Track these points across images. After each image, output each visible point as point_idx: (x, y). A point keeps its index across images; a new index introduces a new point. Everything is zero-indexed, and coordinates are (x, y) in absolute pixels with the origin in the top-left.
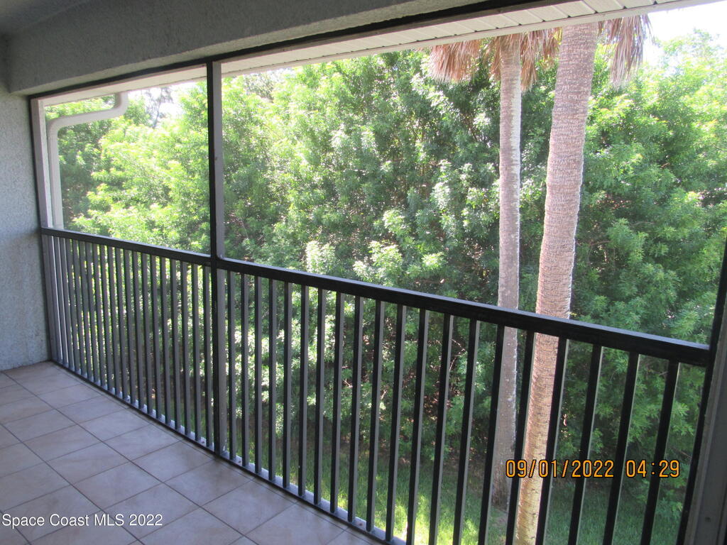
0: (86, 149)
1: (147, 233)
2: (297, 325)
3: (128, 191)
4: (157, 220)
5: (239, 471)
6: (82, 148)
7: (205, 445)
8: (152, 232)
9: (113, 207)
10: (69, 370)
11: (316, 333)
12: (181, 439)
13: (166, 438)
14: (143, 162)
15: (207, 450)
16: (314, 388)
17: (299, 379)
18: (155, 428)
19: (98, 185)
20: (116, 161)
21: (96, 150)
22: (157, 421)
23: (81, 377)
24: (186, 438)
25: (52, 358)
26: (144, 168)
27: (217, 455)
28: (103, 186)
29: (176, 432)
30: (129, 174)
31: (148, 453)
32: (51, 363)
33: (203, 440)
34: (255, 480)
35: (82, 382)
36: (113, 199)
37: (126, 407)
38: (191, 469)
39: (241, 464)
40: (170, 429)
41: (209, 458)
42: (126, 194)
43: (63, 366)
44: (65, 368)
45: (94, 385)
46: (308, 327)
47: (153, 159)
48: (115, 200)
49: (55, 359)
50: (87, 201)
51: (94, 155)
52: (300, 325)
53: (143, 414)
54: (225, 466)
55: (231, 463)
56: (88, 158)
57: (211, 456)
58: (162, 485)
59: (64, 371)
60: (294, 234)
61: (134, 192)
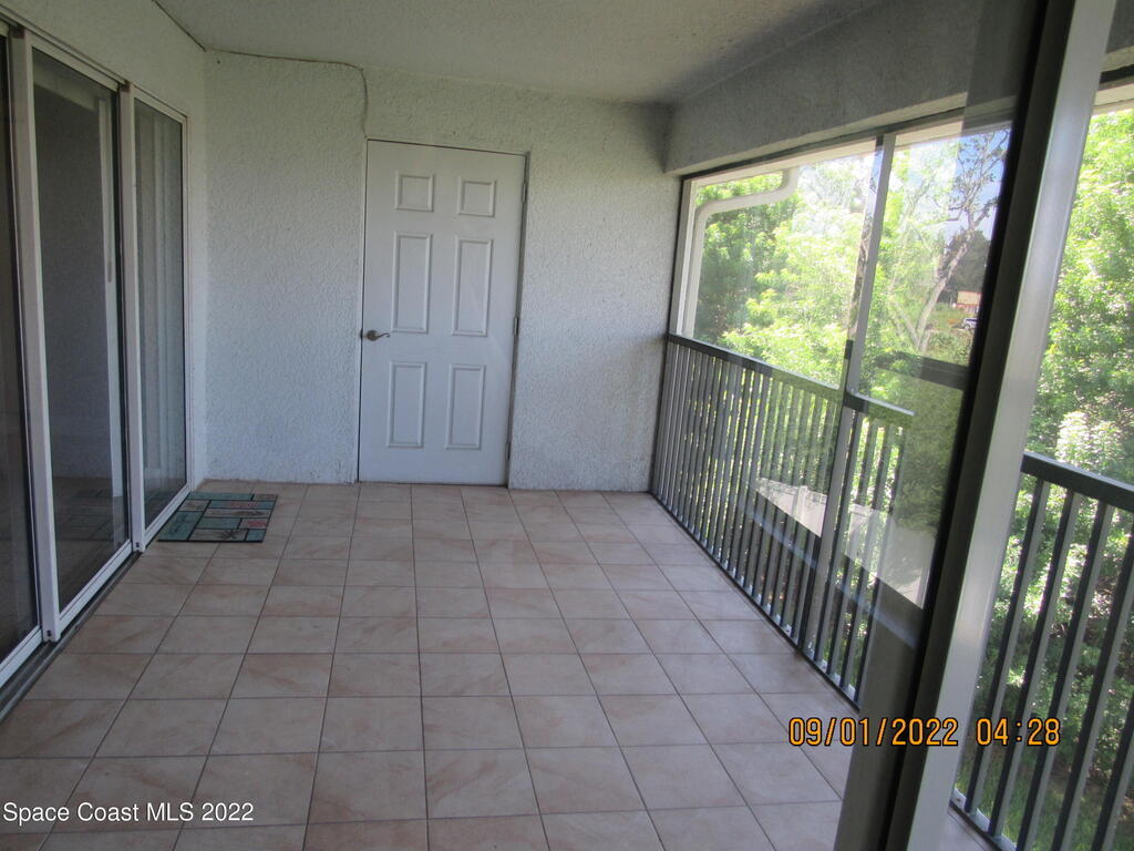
0: (757, 240)
1: (811, 364)
2: (1015, 546)
3: (801, 302)
4: (830, 348)
5: (820, 677)
6: (752, 238)
7: (789, 634)
8: (818, 363)
9: (777, 322)
10: (665, 508)
11: (1047, 568)
12: (763, 618)
13: (747, 610)
14: (828, 262)
15: (789, 640)
16: (1025, 660)
17: (1000, 638)
18: (739, 598)
19: (764, 290)
20: (792, 260)
21: (770, 241)
22: (742, 590)
23: (676, 519)
24: (770, 620)
25: (651, 492)
26: (827, 271)
27: (800, 651)
28: (770, 292)
29: (760, 609)
30: (805, 277)
31: (720, 620)
32: (650, 496)
33: (788, 629)
34: (837, 694)
35: (675, 524)
36: (779, 312)
37: (714, 564)
38: (762, 653)
39: (824, 671)
40: (754, 604)
41: (788, 650)
42: (797, 306)
43: (660, 502)
44: (662, 504)
45: (687, 530)
46: (1033, 554)
47: (844, 259)
48: (781, 313)
49: (655, 492)
50: (746, 311)
51: (766, 249)
52: (1020, 548)
53: (730, 577)
54: (804, 666)
55: (814, 666)
56: (758, 253)
57: (793, 650)
58: (724, 656)
59: (660, 507)
60: (1049, 397)
61: (808, 304)
